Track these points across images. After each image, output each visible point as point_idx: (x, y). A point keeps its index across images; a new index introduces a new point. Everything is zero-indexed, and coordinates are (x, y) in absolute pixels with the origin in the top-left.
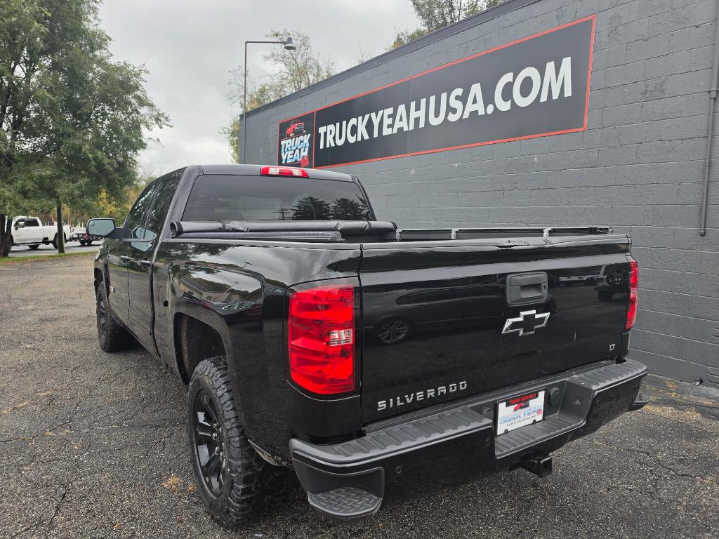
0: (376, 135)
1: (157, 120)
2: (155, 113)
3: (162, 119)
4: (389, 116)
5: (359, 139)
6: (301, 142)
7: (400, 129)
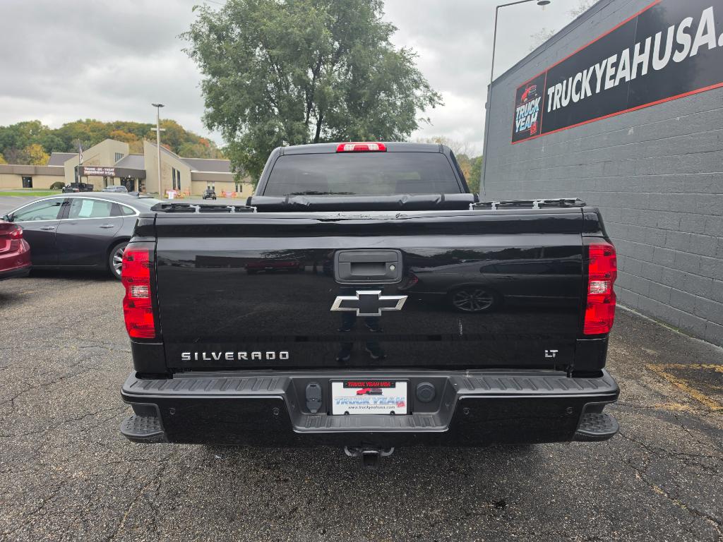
0: (598, 90)
1: (431, 100)
2: (429, 94)
3: (436, 98)
4: (613, 66)
5: (582, 97)
6: (533, 106)
7: (623, 79)
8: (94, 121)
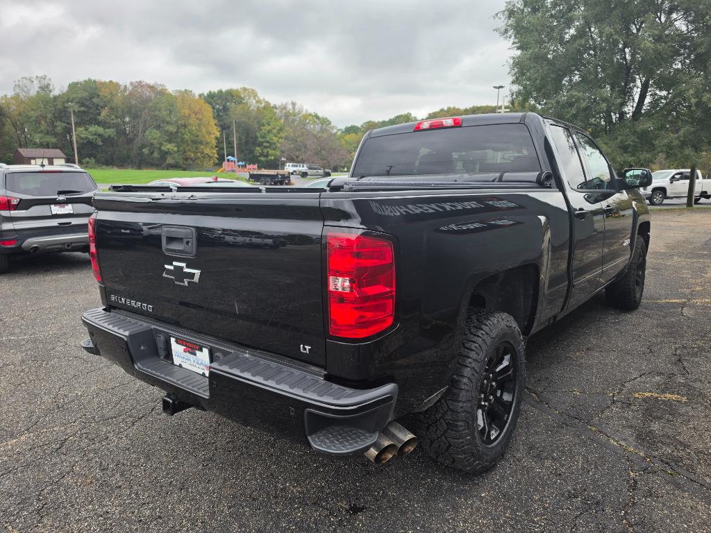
8: (454, 108)
